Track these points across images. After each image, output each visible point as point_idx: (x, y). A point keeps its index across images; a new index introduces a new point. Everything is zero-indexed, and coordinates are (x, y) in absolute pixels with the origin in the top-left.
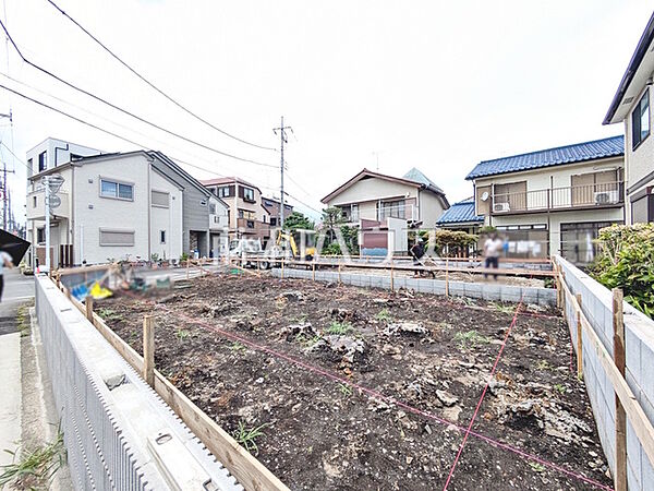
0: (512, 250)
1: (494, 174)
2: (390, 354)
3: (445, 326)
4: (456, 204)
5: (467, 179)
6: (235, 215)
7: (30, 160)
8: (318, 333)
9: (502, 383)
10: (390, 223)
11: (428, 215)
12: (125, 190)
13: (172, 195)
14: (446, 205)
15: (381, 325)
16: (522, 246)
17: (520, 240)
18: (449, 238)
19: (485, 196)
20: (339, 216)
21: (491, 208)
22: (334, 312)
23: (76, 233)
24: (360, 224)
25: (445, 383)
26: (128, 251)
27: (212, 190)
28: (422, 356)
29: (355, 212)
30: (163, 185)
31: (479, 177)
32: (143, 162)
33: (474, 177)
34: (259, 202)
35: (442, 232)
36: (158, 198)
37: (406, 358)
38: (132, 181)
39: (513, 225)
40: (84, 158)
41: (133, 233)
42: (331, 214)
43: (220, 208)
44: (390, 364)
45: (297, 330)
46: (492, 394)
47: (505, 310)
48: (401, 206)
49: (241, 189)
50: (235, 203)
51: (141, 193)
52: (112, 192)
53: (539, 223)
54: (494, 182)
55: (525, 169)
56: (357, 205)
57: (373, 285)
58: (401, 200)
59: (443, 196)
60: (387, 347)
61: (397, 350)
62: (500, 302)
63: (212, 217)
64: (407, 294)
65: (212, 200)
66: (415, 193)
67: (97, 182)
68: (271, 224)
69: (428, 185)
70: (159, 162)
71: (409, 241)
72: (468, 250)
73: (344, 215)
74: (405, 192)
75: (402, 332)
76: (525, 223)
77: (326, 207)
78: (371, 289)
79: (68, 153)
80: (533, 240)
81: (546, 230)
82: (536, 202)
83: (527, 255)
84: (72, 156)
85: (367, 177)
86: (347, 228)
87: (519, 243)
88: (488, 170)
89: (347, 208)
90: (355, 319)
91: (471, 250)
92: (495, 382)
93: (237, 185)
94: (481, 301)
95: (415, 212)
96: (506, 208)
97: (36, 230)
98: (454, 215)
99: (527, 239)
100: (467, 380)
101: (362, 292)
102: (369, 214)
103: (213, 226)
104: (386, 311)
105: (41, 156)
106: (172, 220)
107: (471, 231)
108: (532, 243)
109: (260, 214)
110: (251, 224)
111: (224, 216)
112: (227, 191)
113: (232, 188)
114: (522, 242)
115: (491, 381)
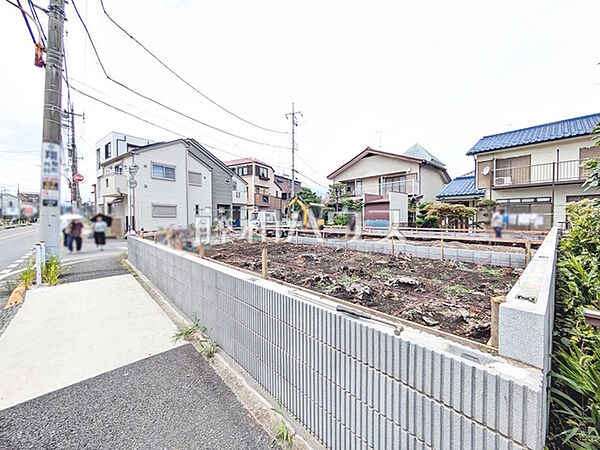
0: (514, 222)
1: (496, 149)
2: (390, 297)
3: (436, 281)
4: (458, 179)
5: (468, 154)
6: (252, 190)
7: (98, 150)
8: (334, 282)
9: (473, 314)
10: (391, 197)
11: (429, 190)
12: (169, 172)
13: (203, 175)
14: (447, 179)
15: (384, 279)
16: (524, 219)
17: (521, 212)
18: (448, 210)
19: (486, 171)
20: (344, 190)
21: (492, 182)
22: (345, 269)
23: (136, 207)
24: (363, 197)
25: (430, 314)
26: (173, 221)
27: (234, 169)
28: (415, 299)
29: (358, 186)
30: (197, 167)
31: (481, 152)
32: (182, 149)
33: (476, 153)
34: (272, 179)
35: (441, 205)
36: (193, 178)
37: (402, 299)
38: (173, 164)
39: (515, 198)
40: (141, 147)
41: (175, 207)
42: (336, 189)
43: (240, 185)
44: (390, 303)
45: (319, 279)
46: (465, 321)
47: (493, 272)
48: (402, 181)
49: (258, 168)
50: (253, 180)
51: (181, 174)
52: (160, 173)
53: (543, 196)
54: (496, 157)
55: (530, 143)
56: (361, 180)
57: (375, 251)
58: (402, 175)
59: (444, 170)
60: (387, 293)
61: (395, 294)
62: (488, 266)
63: (234, 192)
64: (405, 258)
65: (234, 178)
66: (416, 169)
67: (149, 166)
68: (283, 198)
69: (429, 160)
70: (193, 147)
71: (409, 213)
72: (467, 222)
73: (349, 189)
74: (406, 168)
75: (400, 284)
76: (528, 196)
77: (331, 183)
78: (374, 254)
79: (125, 143)
80: (535, 212)
81: (551, 202)
82: (540, 175)
83: (529, 227)
84: (129, 145)
85: (370, 155)
86: (351, 201)
87: (520, 215)
88: (491, 145)
89: (351, 183)
90: (361, 274)
91: (470, 222)
92: (468, 314)
93: (254, 165)
94: (473, 265)
95: (416, 187)
96: (507, 182)
97: (106, 205)
98: (454, 189)
99: (530, 212)
100: (447, 313)
101: (366, 255)
102: (372, 189)
103: (236, 201)
104: (387, 269)
105: (107, 147)
106: (204, 196)
107: (470, 204)
108: (534, 216)
109: (273, 190)
110: (266, 198)
111: (244, 192)
112: (245, 170)
113: (250, 167)
114: (524, 215)
115: (465, 313)
